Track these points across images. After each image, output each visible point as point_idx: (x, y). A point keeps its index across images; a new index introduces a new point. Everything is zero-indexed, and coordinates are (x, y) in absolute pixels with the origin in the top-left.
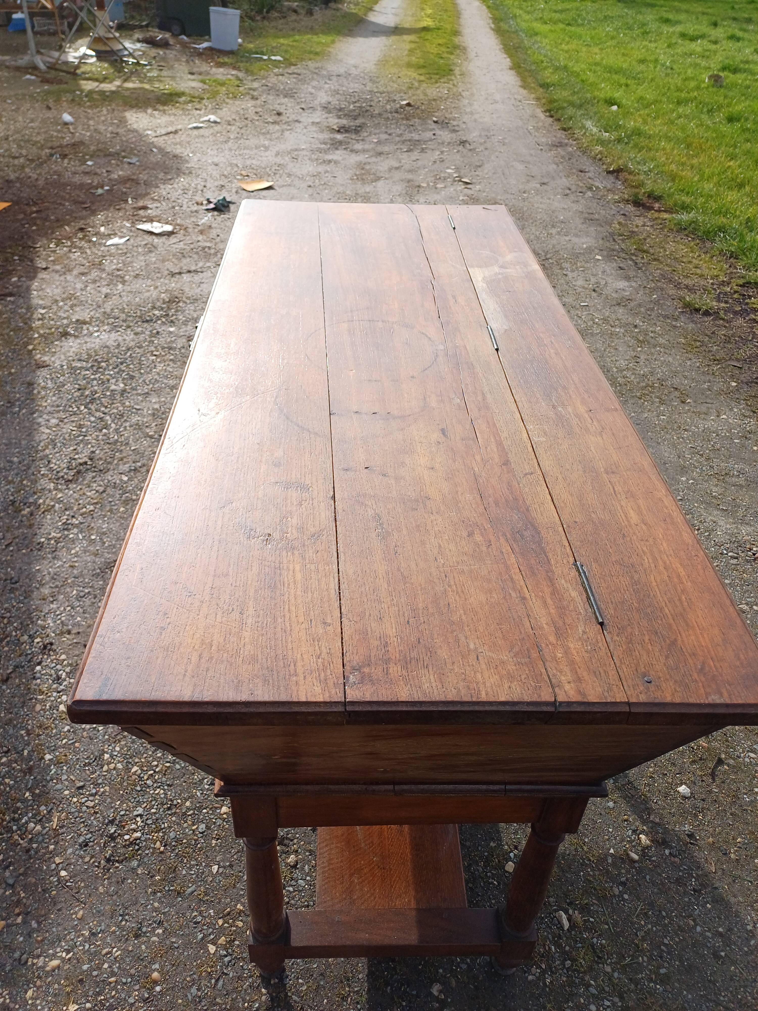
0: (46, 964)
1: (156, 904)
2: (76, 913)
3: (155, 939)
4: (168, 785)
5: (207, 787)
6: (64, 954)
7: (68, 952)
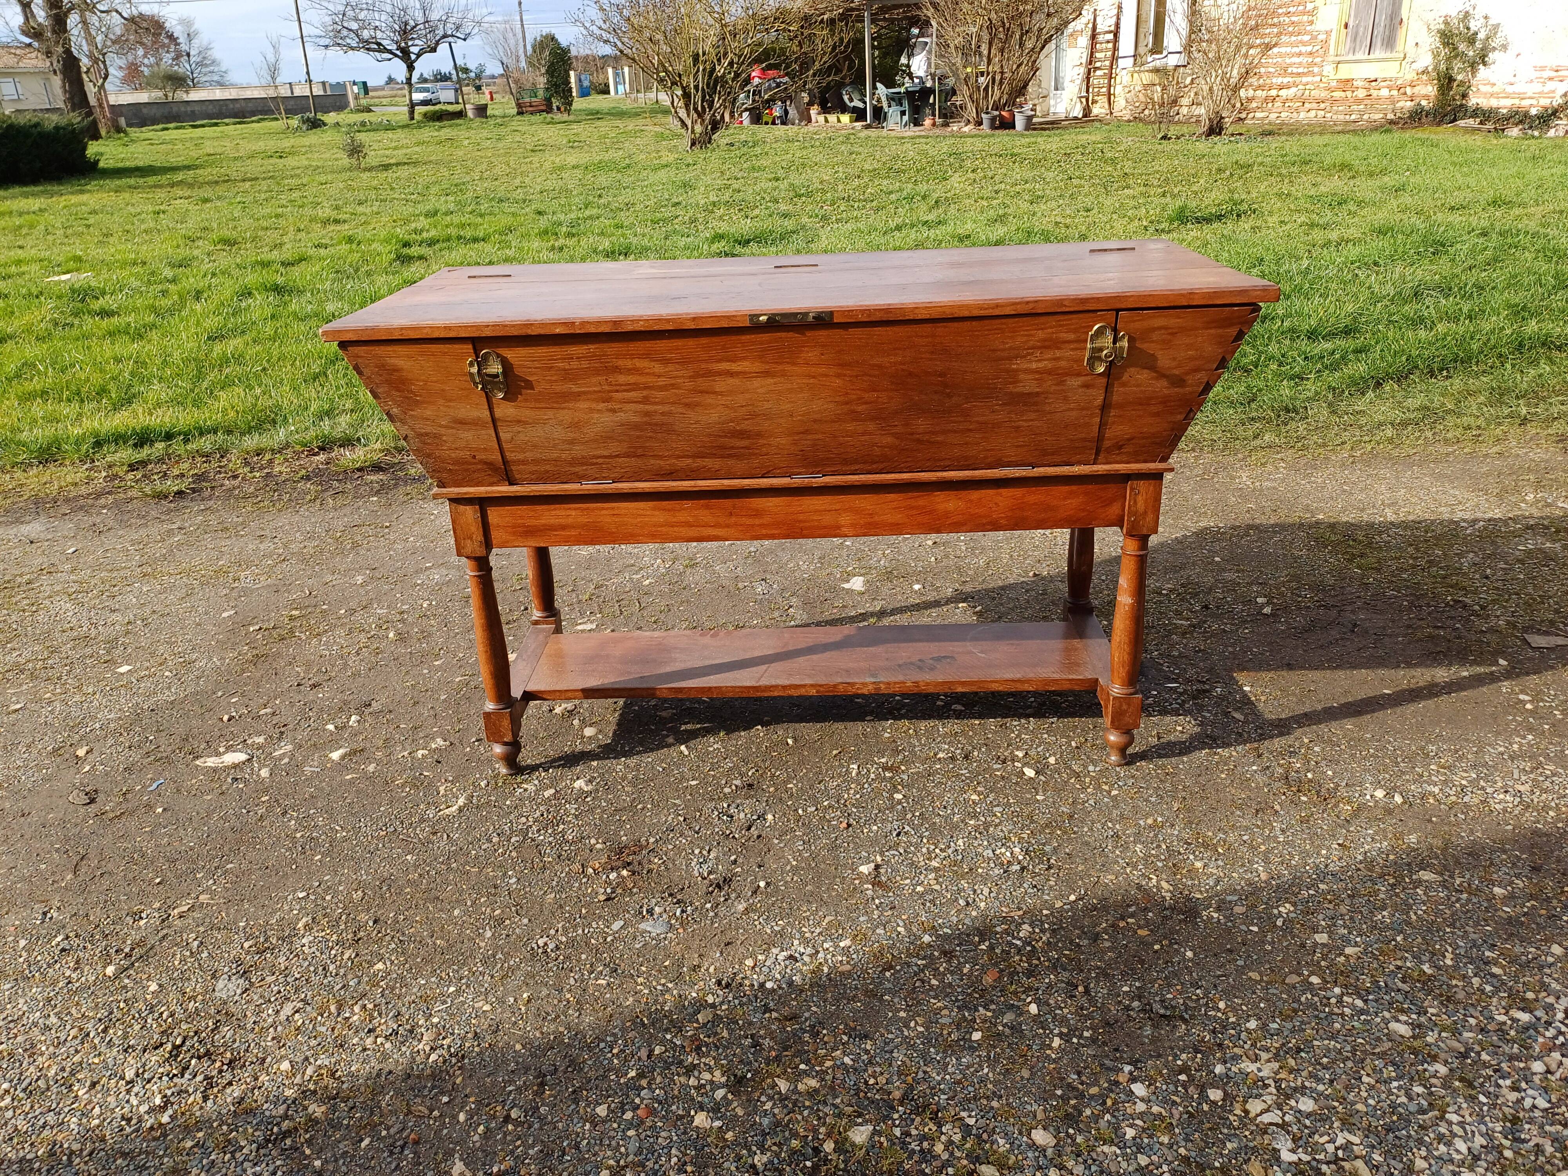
1: (1086, 829)
3: (1117, 826)
4: (952, 837)
5: (949, 812)
6: (1154, 881)
7: (1150, 879)
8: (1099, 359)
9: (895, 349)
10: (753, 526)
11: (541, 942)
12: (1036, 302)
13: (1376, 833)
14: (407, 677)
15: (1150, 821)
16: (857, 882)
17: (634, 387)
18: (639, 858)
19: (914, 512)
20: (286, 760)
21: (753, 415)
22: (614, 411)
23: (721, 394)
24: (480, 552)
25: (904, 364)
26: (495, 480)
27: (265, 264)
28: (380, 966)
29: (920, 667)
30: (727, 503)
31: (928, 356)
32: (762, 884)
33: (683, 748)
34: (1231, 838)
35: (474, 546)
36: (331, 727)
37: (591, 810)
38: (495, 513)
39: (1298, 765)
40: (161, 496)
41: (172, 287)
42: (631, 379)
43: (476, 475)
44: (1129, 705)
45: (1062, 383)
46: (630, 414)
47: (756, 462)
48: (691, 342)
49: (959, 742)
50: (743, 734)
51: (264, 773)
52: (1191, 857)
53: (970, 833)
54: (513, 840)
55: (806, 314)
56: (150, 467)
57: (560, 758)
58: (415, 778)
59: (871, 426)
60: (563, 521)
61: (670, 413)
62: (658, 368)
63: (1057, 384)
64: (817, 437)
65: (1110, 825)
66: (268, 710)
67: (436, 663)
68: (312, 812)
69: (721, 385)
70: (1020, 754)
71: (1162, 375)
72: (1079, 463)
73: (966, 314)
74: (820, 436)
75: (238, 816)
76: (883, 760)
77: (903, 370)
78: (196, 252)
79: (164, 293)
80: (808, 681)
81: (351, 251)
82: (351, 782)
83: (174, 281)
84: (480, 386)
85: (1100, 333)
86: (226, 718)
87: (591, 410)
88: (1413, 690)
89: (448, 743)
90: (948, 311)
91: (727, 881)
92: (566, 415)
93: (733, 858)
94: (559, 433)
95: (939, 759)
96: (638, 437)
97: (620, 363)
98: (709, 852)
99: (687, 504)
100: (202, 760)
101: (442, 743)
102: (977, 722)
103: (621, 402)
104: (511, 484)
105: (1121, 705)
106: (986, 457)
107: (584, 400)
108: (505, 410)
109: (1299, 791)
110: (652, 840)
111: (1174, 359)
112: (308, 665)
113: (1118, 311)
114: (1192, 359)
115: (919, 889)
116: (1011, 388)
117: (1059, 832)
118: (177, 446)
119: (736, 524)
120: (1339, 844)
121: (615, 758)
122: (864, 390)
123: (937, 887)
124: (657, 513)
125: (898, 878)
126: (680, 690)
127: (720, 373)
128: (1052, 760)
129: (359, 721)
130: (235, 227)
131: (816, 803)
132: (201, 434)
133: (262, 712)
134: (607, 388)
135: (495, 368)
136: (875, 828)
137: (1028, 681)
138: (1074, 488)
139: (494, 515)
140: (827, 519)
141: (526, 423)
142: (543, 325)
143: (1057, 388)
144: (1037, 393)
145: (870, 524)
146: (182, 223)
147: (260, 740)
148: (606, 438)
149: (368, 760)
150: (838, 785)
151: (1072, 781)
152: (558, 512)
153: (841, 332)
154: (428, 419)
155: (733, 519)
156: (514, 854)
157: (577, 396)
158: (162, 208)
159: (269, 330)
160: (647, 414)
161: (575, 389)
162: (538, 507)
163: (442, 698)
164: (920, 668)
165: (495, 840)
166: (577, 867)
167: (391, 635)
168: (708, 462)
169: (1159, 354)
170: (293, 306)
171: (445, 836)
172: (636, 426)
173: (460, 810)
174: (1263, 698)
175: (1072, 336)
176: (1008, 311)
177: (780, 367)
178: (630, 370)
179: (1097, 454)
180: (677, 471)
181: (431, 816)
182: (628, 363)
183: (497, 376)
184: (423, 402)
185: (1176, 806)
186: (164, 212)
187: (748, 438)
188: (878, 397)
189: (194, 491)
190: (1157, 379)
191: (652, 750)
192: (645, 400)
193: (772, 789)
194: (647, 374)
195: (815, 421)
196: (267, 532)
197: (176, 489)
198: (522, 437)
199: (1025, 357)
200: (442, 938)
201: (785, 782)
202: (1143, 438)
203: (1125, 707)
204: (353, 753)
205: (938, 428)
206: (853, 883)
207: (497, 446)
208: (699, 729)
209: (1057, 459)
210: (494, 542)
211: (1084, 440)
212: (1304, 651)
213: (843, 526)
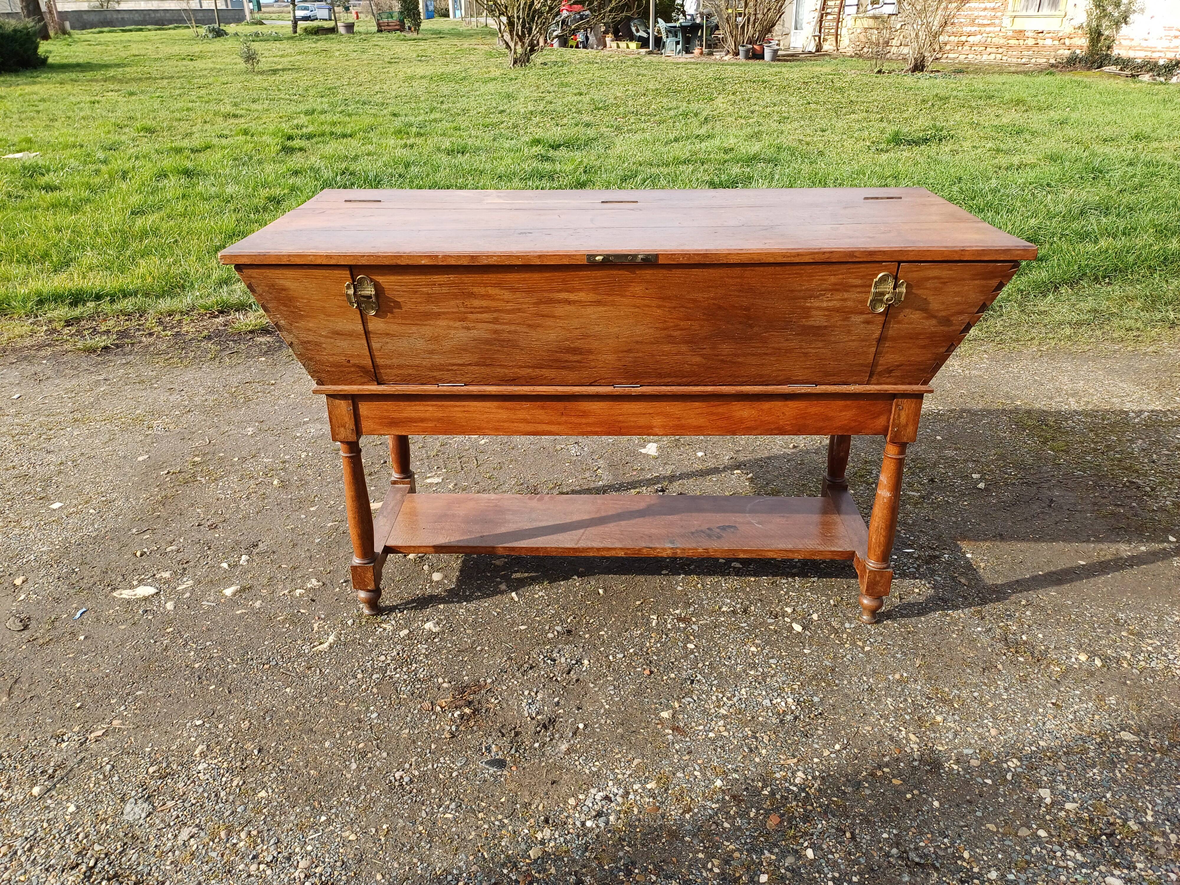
0: (915, 743)
1: (845, 682)
2: (868, 731)
3: (871, 680)
4: (736, 686)
5: (733, 662)
6: (903, 733)
7: (900, 731)
8: (881, 301)
9: (709, 287)
10: (580, 424)
11: (398, 775)
12: (832, 252)
13: (1082, 694)
14: (288, 521)
15: (897, 676)
16: (659, 726)
17: (487, 310)
18: (478, 697)
19: (715, 418)
20: (188, 595)
21: (585, 336)
22: (468, 329)
23: (559, 318)
24: (352, 438)
25: (715, 299)
26: (366, 380)
27: (178, 151)
28: (263, 794)
29: (709, 534)
30: (560, 405)
31: (737, 293)
32: (581, 726)
33: (514, 594)
34: (964, 694)
35: (347, 433)
36: (225, 565)
37: (439, 651)
38: (365, 407)
39: (1014, 628)
40: (91, 350)
41: (103, 168)
42: (484, 303)
43: (349, 376)
44: (881, 577)
45: (846, 319)
46: (482, 331)
47: (585, 373)
48: (536, 276)
49: (739, 597)
50: (562, 583)
51: (170, 606)
52: (933, 711)
53: (751, 683)
54: (374, 677)
55: (635, 256)
56: (82, 323)
57: (413, 601)
58: (293, 615)
59: (684, 348)
60: (422, 415)
61: (515, 332)
62: (507, 295)
63: (844, 320)
64: (638, 355)
65: (865, 678)
66: (174, 548)
67: (312, 509)
68: (208, 644)
69: (560, 310)
70: (789, 610)
71: (931, 316)
72: (855, 383)
73: (772, 260)
74: (641, 355)
75: (147, 646)
76: (677, 612)
77: (714, 304)
78: (123, 138)
79: (97, 172)
80: (618, 545)
81: (246, 142)
82: (241, 617)
83: (105, 162)
84: (356, 305)
85: (883, 280)
86: (138, 554)
87: (449, 327)
88: (1102, 562)
89: (321, 583)
90: (756, 258)
91: (552, 721)
92: (427, 331)
93: (556, 700)
94: (421, 344)
95: (723, 612)
96: (488, 350)
97: (475, 290)
98: (536, 694)
99: (527, 405)
100: (118, 592)
101: (316, 583)
102: (753, 579)
103: (474, 322)
104: (379, 384)
105: (875, 577)
106: (776, 376)
107: (444, 319)
108: (376, 324)
109: (1017, 652)
110: (489, 681)
111: (943, 303)
112: (207, 507)
113: (899, 262)
114: (958, 303)
115: (711, 735)
116: (804, 322)
117: (823, 684)
118: (105, 306)
119: (566, 422)
120: (1053, 703)
121: (458, 602)
122: (680, 319)
123: (726, 734)
124: (500, 411)
125: (693, 724)
126: (513, 549)
127: (559, 302)
128: (815, 617)
129: (248, 561)
130: (155, 118)
131: (624, 650)
132: (125, 296)
133: (168, 550)
134: (463, 309)
135: (370, 291)
136: (673, 676)
137: (798, 551)
138: (848, 402)
139: (364, 408)
140: (642, 421)
141: (393, 335)
142: (410, 257)
143: (842, 323)
144: (826, 327)
145: (677, 426)
146: (112, 112)
147: (167, 575)
148: (462, 349)
149: (255, 598)
150: (641, 634)
151: (832, 636)
152: (418, 408)
153: (665, 272)
154: (309, 330)
155: (564, 418)
156: (375, 690)
157: (437, 316)
158: (97, 98)
159: (180, 207)
160: (496, 332)
161: (436, 310)
162: (402, 403)
163: (317, 541)
164: (709, 536)
165: (360, 676)
166: (427, 704)
167: (275, 482)
168: (546, 372)
169: (931, 299)
170: (200, 188)
171: (318, 671)
172: (487, 342)
173: (331, 647)
174: (982, 565)
175: (859, 282)
176: (807, 259)
177: (611, 298)
178: (483, 296)
179: (871, 376)
180: (519, 378)
181: (306, 651)
182: (482, 291)
183: (370, 297)
184: (307, 316)
185: (918, 662)
186: (98, 102)
187: (581, 354)
188: (691, 325)
189: (117, 346)
190: (927, 318)
191: (488, 596)
192: (495, 321)
193: (587, 636)
194: (498, 300)
195: (637, 342)
196: (175, 386)
197: (102, 344)
198: (390, 346)
199: (818, 297)
200: (315, 768)
201: (599, 630)
202: (910, 365)
203: (878, 579)
204: (243, 590)
205: (739, 352)
206: (656, 728)
207: (368, 354)
208: (526, 578)
209: (837, 379)
210: (364, 430)
211: (862, 365)
212: (1013, 523)
213: (655, 427)
